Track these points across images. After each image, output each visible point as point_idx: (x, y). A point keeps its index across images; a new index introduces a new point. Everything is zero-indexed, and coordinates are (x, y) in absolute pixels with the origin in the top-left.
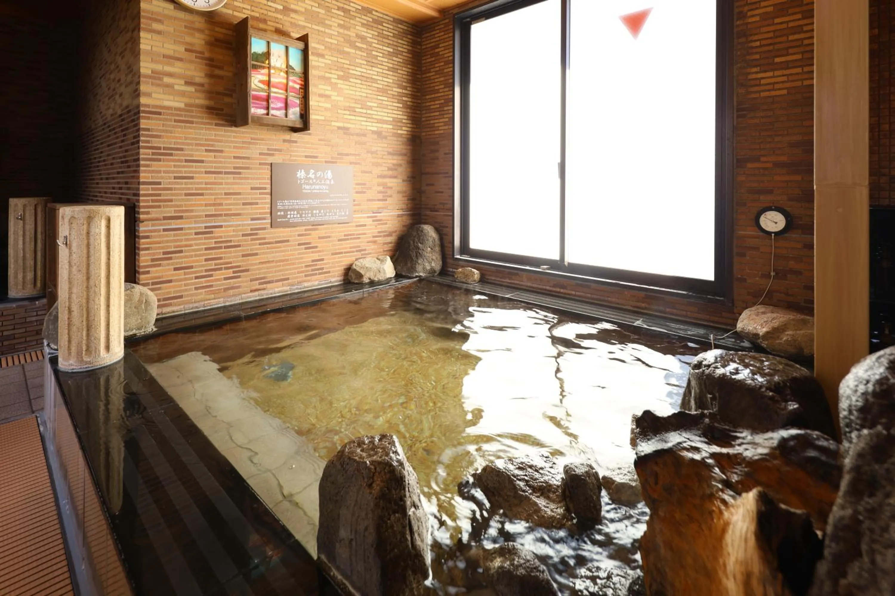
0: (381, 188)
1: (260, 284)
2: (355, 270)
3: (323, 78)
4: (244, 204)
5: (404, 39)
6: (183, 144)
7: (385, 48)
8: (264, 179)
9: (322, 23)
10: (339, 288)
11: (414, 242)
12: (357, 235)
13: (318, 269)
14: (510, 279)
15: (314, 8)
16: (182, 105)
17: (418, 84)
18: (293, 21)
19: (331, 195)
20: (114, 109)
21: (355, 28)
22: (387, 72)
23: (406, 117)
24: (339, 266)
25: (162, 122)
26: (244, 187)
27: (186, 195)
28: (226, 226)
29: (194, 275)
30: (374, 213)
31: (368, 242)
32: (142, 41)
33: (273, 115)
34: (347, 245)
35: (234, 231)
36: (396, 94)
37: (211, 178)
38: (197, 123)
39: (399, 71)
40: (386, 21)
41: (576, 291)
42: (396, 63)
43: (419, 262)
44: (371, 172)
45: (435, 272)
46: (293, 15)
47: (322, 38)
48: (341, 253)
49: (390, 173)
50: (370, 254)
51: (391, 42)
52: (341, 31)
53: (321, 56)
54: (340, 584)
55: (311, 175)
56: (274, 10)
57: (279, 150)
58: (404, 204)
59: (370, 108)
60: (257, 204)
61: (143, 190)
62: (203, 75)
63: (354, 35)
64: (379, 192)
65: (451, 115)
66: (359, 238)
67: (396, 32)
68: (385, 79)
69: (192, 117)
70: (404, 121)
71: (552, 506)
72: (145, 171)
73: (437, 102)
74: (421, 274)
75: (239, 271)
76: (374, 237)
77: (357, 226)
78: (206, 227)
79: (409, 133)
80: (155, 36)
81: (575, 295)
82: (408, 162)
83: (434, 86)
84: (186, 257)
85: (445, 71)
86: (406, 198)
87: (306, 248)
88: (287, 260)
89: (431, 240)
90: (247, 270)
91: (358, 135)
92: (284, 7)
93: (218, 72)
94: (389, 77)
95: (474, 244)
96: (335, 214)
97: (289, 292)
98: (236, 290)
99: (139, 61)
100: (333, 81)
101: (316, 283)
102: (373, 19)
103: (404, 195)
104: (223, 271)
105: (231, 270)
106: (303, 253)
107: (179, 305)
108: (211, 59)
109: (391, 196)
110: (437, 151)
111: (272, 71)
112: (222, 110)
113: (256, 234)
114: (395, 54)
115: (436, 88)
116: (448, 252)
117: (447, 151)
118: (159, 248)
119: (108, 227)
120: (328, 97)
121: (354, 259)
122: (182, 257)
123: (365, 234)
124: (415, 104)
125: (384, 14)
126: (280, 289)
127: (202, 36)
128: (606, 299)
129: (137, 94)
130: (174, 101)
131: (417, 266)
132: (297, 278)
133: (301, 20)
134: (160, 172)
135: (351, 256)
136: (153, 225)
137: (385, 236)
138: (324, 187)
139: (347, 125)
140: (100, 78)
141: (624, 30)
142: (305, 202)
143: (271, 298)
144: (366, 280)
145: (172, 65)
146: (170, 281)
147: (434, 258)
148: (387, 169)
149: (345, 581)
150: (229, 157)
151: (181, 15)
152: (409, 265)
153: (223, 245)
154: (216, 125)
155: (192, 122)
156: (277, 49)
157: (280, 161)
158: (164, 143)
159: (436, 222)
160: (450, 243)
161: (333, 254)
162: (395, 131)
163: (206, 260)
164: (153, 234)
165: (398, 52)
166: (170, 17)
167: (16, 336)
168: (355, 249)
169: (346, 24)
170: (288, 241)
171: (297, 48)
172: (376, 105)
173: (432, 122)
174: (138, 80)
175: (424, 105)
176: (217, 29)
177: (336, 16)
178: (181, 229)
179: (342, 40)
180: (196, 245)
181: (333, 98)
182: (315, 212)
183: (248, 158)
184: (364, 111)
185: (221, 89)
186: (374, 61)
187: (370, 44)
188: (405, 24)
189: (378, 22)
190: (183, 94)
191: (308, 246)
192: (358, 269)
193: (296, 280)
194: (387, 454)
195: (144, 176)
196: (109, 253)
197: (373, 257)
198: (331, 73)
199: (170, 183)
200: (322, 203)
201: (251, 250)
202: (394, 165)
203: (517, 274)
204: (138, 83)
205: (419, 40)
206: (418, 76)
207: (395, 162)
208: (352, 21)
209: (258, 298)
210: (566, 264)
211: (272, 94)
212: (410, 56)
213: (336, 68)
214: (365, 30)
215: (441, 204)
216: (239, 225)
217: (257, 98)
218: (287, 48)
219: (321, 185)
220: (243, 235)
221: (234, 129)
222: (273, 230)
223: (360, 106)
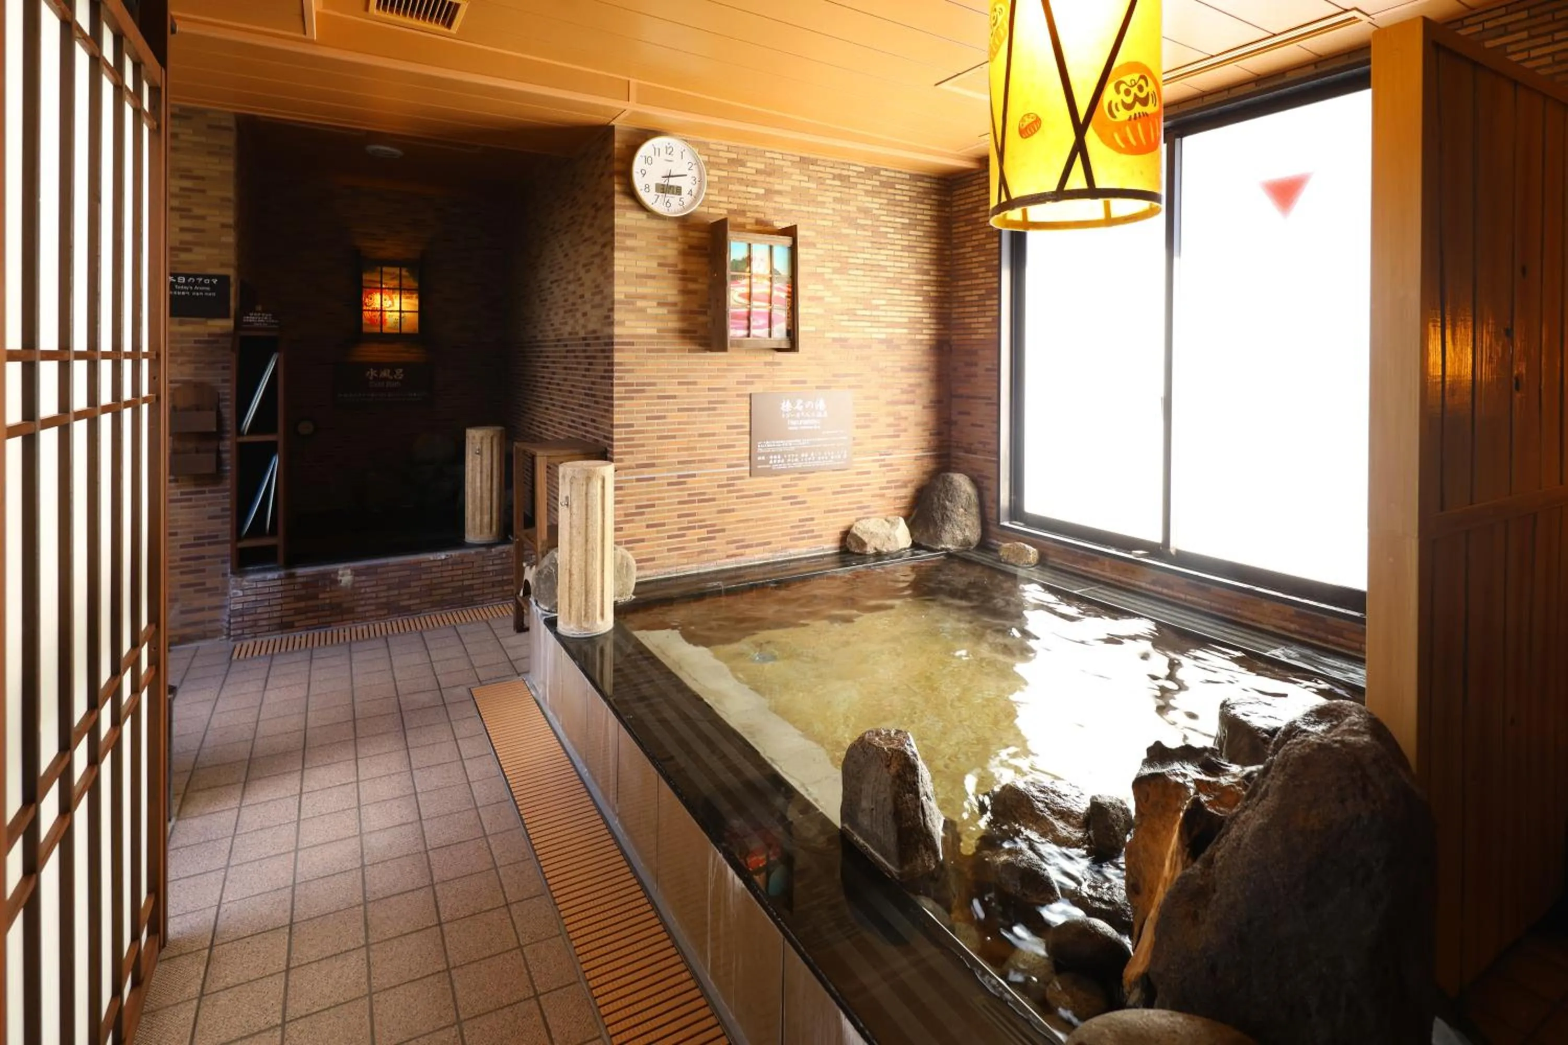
0: (891, 420)
1: (738, 548)
2: (856, 535)
3: (815, 274)
4: (719, 447)
5: (926, 201)
6: (655, 377)
7: (898, 220)
8: (742, 414)
9: (813, 201)
10: (834, 558)
11: (939, 499)
12: (859, 485)
13: (807, 532)
14: (1086, 565)
15: (803, 184)
16: (654, 331)
17: (947, 263)
18: (777, 205)
19: (824, 433)
20: (573, 328)
21: (857, 200)
22: (901, 253)
23: (928, 315)
24: (834, 529)
25: (634, 354)
26: (719, 427)
27: (659, 438)
28: (700, 475)
29: (666, 534)
30: (881, 455)
31: (873, 496)
32: (616, 262)
33: (754, 336)
34: (843, 499)
35: (708, 481)
36: (914, 283)
37: (684, 416)
38: (671, 351)
39: (918, 250)
40: (900, 181)
41: (1186, 594)
42: (914, 238)
43: (947, 528)
44: (876, 398)
45: (970, 544)
46: (777, 198)
47: (813, 222)
48: (837, 511)
49: (904, 397)
50: (875, 512)
51: (906, 210)
52: (838, 207)
53: (813, 245)
54: (862, 846)
55: (799, 407)
56: (754, 196)
57: (760, 376)
58: (924, 440)
59: (877, 307)
60: (733, 446)
61: (618, 434)
62: (675, 292)
63: (855, 209)
64: (889, 425)
65: (996, 313)
66: (861, 490)
67: (914, 194)
68: (897, 264)
69: (665, 344)
70: (925, 320)
71: (1070, 829)
72: (618, 413)
73: (975, 292)
74: (949, 546)
75: (714, 531)
76: (881, 488)
77: (858, 473)
78: (679, 477)
79: (933, 337)
80: (630, 255)
81: (1185, 600)
82: (932, 381)
83: (971, 269)
84: (658, 512)
85: (988, 246)
86: (927, 433)
87: (792, 504)
88: (768, 519)
89: (964, 496)
90: (723, 530)
91: (860, 347)
92: (766, 190)
93: (692, 286)
94: (904, 260)
95: (1032, 506)
96: (829, 458)
97: (771, 561)
98: (712, 554)
99: (612, 284)
100: (827, 276)
101: (805, 550)
102: (881, 182)
103: (925, 427)
104: (697, 531)
105: (706, 530)
106: (789, 510)
107: (652, 569)
108: (684, 272)
109: (905, 430)
110: (976, 365)
111: (754, 280)
112: (695, 332)
113: (733, 485)
114: (912, 226)
115: (974, 271)
116: (992, 515)
117: (990, 366)
118: (632, 501)
119: (603, 487)
120: (820, 299)
121: (853, 518)
122: (654, 513)
123: (868, 484)
124: (942, 294)
125: (895, 172)
126: (760, 556)
127: (675, 245)
128: (1234, 611)
129: (608, 321)
130: (646, 327)
131: (943, 534)
132: (780, 542)
133: (785, 202)
134: (632, 412)
135: (849, 515)
136: (626, 475)
137: (896, 487)
138: (814, 421)
139: (843, 335)
140: (552, 283)
141: (1267, 204)
142: (790, 442)
143: (750, 567)
144: (870, 550)
145: (645, 285)
146: (642, 540)
147: (969, 523)
148: (899, 391)
149: (867, 845)
150: (703, 390)
151: (654, 224)
152: (932, 531)
153: (696, 498)
154: (690, 351)
155: (663, 351)
156: (760, 251)
157: (761, 391)
158: (638, 377)
159: (972, 469)
160: (993, 501)
161: (825, 512)
162: (913, 337)
163: (680, 516)
164: (626, 485)
165: (916, 222)
166: (642, 229)
167: (475, 587)
168: (855, 506)
169: (843, 196)
170: (769, 494)
171: (783, 246)
172: (883, 302)
173: (967, 320)
174: (610, 306)
175: (955, 294)
176: (691, 234)
177: (830, 188)
178: (653, 479)
179: (838, 219)
180: (669, 497)
181: (827, 299)
182: (803, 455)
183: (723, 389)
184: (868, 313)
185: (695, 307)
186: (883, 241)
187: (876, 218)
188: (926, 180)
189: (888, 184)
190: (656, 318)
191: (794, 501)
192: (859, 534)
193: (780, 545)
194: (903, 745)
195: (618, 418)
196: (603, 515)
197: (881, 517)
198: (824, 267)
199: (642, 425)
200: (812, 443)
201: (728, 504)
202: (910, 385)
203: (1094, 559)
204: (612, 310)
205: (948, 199)
206: (947, 252)
207: (912, 381)
208: (852, 191)
209: (735, 566)
210: (1172, 551)
211: (754, 310)
212: (935, 224)
213: (830, 259)
214: (870, 199)
215: (981, 443)
216: (714, 474)
217: (736, 316)
218: (771, 247)
219: (811, 418)
220: (719, 486)
221: (709, 354)
222: (753, 480)
223: (861, 307)
